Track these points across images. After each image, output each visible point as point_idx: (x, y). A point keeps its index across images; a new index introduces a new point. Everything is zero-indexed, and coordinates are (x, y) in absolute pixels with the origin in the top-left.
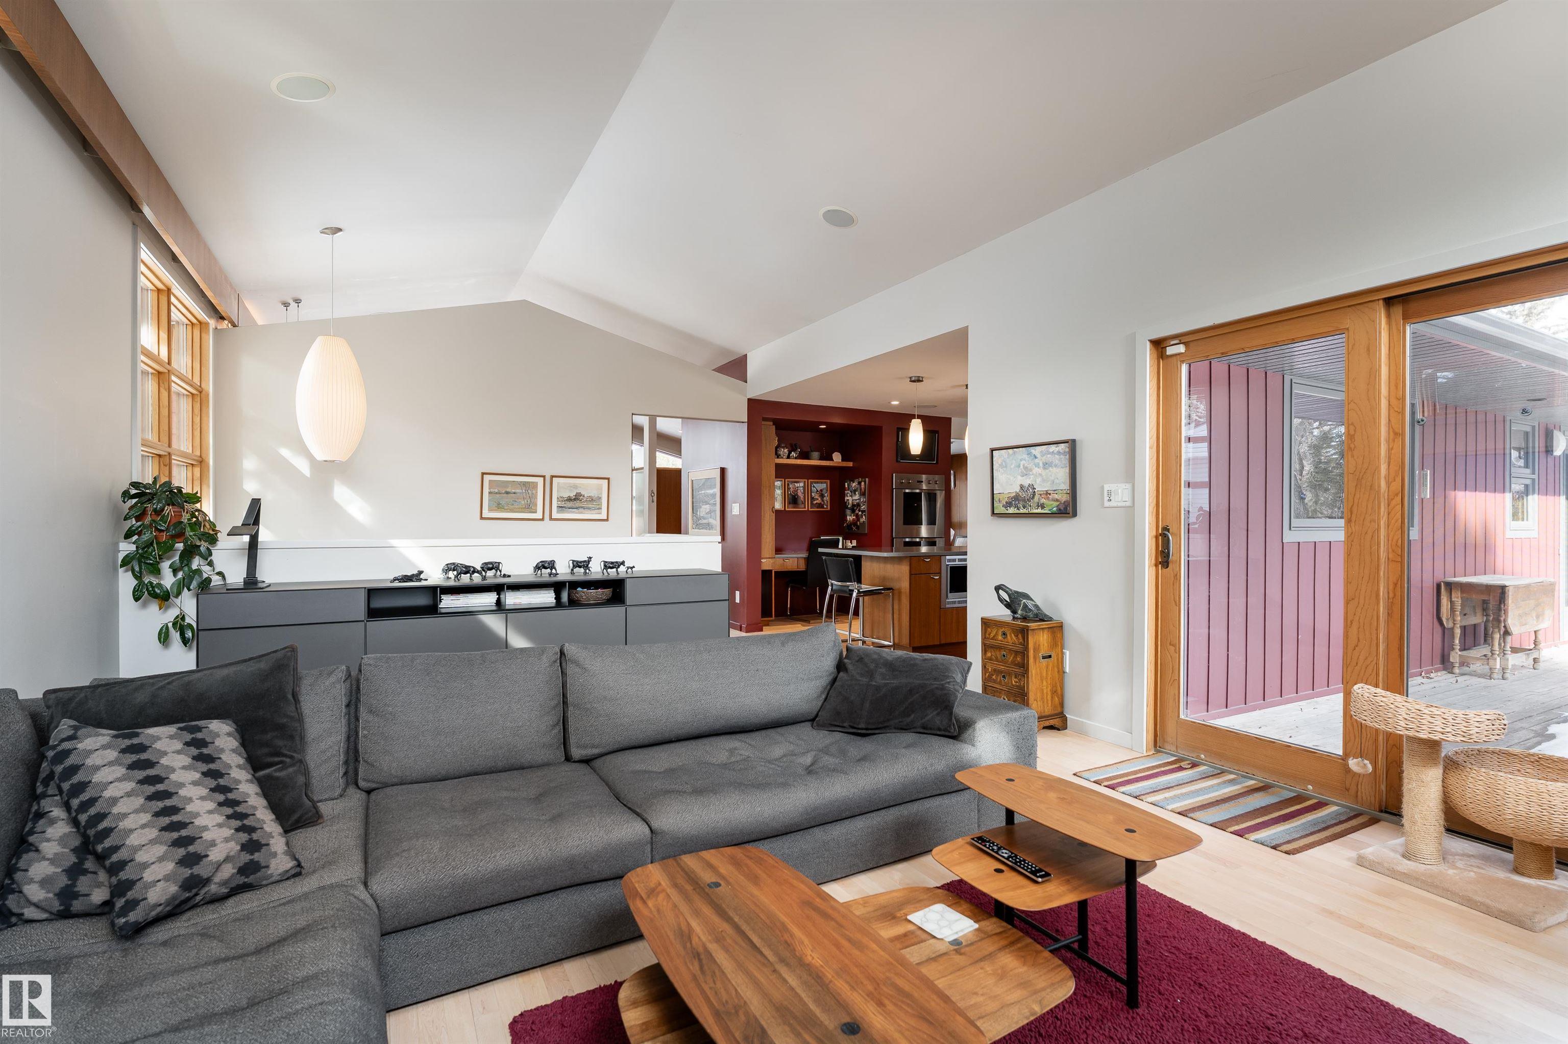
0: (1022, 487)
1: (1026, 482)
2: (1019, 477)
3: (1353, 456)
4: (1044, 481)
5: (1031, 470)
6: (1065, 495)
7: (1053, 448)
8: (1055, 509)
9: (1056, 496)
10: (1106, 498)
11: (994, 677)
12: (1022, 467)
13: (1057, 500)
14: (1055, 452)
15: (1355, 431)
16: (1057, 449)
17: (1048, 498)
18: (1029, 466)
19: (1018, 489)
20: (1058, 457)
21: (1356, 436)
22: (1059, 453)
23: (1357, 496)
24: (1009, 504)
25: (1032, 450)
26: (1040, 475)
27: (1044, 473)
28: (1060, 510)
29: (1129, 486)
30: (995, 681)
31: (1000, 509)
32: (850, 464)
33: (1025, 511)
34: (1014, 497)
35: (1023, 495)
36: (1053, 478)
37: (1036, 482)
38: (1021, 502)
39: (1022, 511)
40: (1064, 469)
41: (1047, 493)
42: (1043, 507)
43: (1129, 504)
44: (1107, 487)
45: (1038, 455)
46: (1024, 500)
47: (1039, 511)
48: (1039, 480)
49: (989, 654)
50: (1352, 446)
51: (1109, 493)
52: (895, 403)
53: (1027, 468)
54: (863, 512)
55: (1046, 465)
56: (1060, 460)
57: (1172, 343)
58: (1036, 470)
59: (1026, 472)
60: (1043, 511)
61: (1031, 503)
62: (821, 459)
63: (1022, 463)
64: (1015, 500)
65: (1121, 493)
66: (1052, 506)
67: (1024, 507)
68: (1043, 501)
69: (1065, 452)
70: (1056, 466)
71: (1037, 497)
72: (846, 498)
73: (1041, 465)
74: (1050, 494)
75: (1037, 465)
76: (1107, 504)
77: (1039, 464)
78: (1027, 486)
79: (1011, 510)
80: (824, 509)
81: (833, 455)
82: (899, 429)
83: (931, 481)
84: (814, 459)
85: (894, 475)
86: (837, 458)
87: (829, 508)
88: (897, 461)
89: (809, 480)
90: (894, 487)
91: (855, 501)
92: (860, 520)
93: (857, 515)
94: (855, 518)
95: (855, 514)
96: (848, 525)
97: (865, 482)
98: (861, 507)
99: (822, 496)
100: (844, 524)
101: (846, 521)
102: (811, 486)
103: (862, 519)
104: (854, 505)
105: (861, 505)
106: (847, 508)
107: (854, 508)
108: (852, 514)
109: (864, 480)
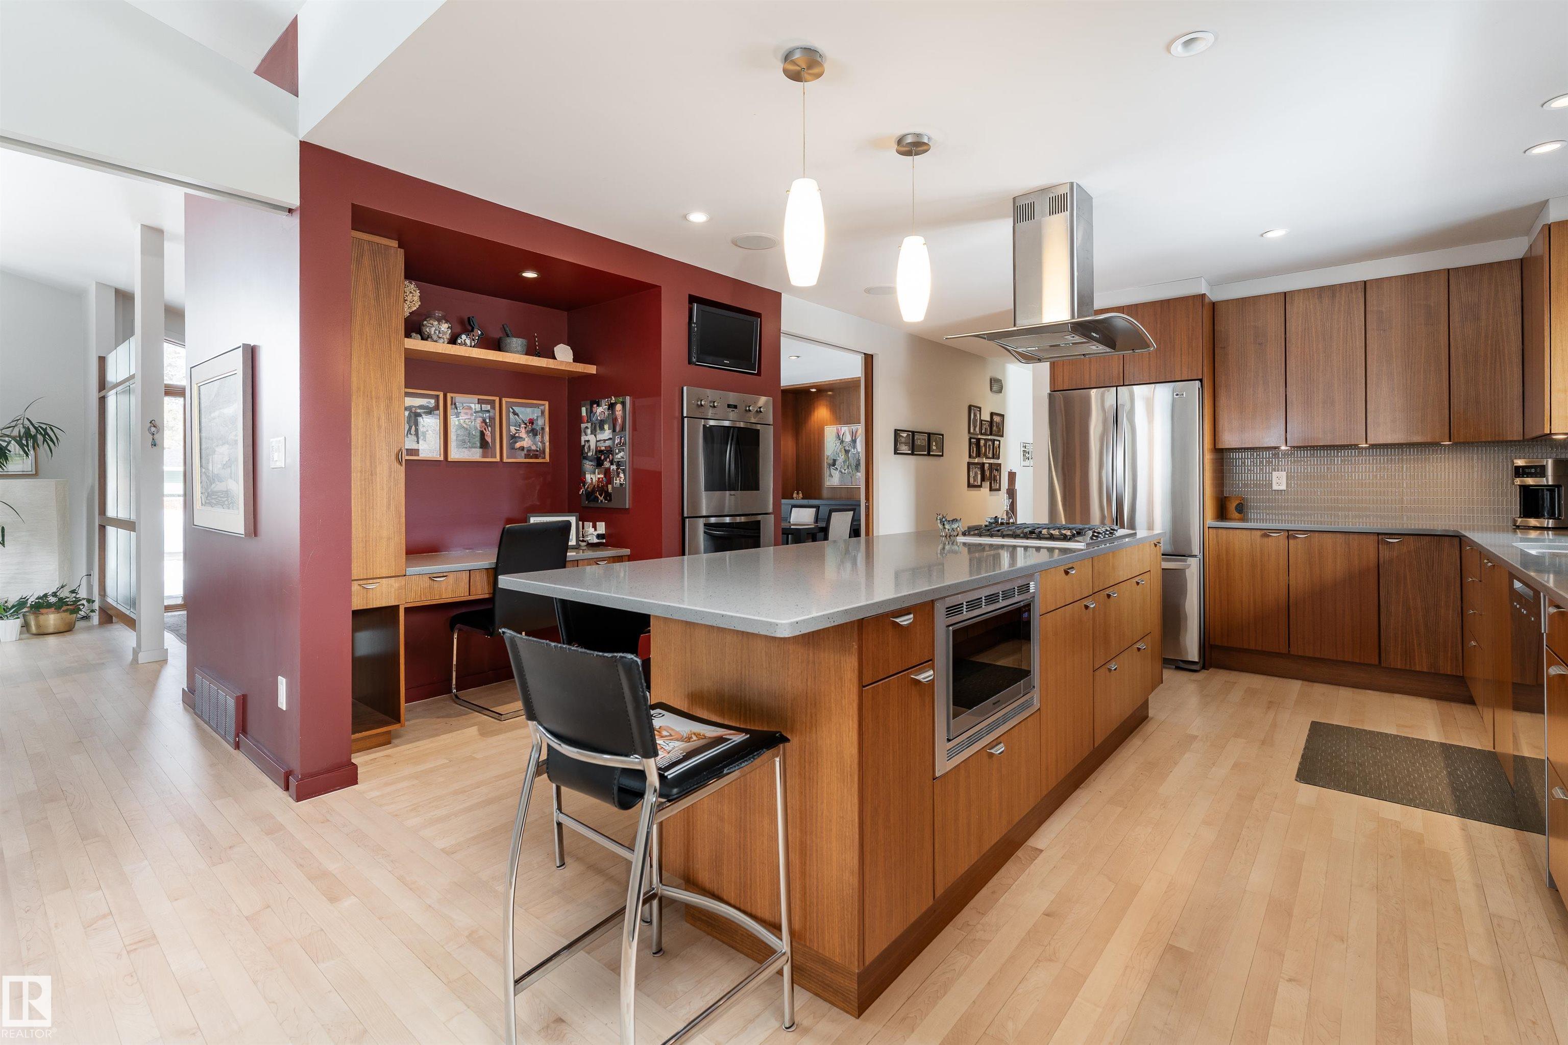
32: (592, 369)
52: (698, 218)
54: (621, 464)
62: (529, 353)
80: (540, 460)
81: (556, 349)
82: (692, 299)
83: (749, 407)
84: (515, 352)
85: (685, 388)
86: (564, 354)
87: (547, 459)
88: (690, 362)
89: (503, 399)
90: (685, 415)
91: (603, 444)
92: (615, 482)
93: (607, 472)
94: (602, 478)
95: (603, 470)
96: (589, 492)
97: (623, 404)
98: (617, 454)
99: (534, 432)
100: (580, 490)
101: (584, 483)
102: (508, 412)
103: (618, 479)
104: (601, 452)
105: (617, 451)
106: (586, 458)
107: (600, 458)
108: (597, 470)
109: (621, 400)
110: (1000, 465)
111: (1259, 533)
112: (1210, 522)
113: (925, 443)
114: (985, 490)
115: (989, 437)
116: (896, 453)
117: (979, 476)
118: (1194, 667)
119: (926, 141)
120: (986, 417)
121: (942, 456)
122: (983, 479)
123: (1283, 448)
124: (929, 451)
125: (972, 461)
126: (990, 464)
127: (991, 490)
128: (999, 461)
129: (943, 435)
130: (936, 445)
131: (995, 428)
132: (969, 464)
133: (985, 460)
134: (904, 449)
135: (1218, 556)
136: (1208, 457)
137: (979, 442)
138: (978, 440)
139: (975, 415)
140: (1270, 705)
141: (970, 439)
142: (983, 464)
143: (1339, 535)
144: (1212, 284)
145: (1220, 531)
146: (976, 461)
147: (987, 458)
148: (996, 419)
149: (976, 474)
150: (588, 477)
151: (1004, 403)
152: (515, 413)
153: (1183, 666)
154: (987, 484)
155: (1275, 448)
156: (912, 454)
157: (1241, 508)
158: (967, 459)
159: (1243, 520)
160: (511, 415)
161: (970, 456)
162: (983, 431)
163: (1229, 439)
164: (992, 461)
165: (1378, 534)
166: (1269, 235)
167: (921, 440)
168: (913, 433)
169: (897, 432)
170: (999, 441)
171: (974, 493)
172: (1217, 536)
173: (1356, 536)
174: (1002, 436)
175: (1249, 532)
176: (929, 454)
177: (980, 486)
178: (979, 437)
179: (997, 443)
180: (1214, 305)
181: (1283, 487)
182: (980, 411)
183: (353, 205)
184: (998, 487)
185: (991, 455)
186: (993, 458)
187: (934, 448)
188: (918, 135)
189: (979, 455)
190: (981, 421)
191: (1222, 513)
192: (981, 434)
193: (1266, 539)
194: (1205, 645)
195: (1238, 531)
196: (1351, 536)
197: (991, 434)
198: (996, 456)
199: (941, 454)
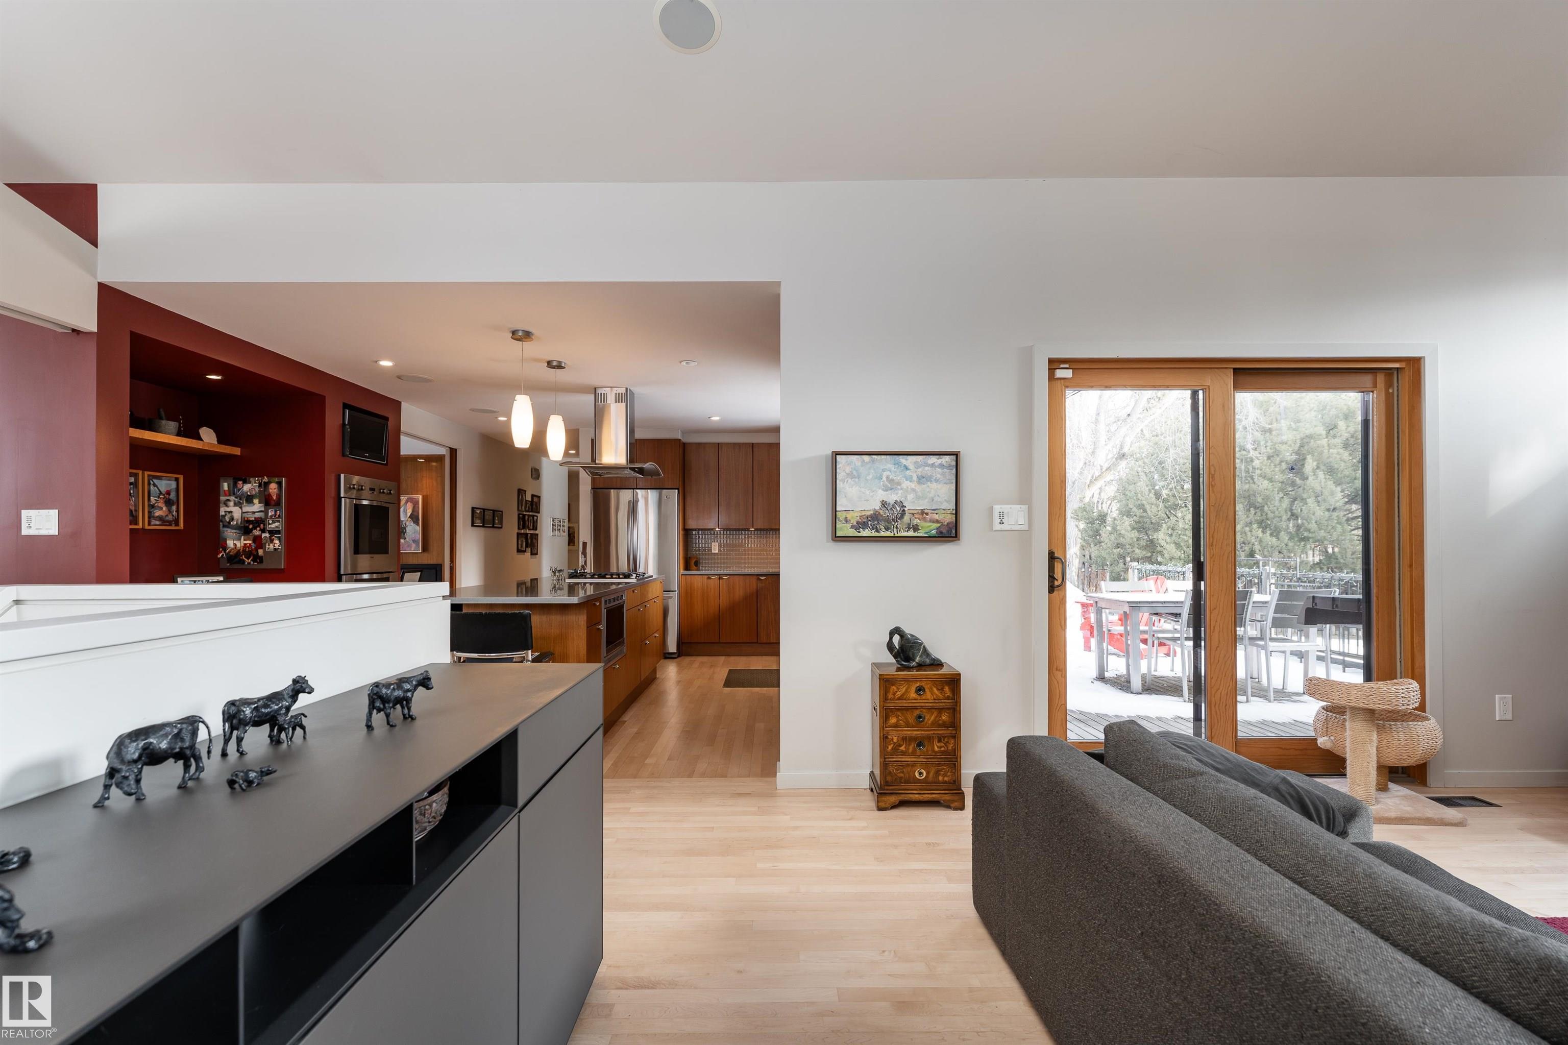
0: (884, 504)
1: (891, 498)
2: (880, 492)
3: (1213, 492)
4: (918, 498)
5: (899, 484)
6: (950, 516)
7: (933, 460)
8: (934, 532)
9: (936, 517)
10: (997, 520)
11: (903, 748)
12: (884, 479)
13: (937, 521)
14: (936, 464)
15: (1215, 471)
16: (939, 461)
17: (924, 519)
18: (897, 479)
19: (877, 506)
20: (939, 467)
21: (1215, 476)
22: (941, 466)
23: (1217, 525)
24: (861, 525)
25: (902, 459)
26: (913, 490)
27: (919, 488)
28: (941, 533)
29: (1025, 507)
30: (904, 753)
31: (845, 530)
32: (237, 451)
33: (888, 534)
34: (871, 516)
35: (885, 513)
36: (932, 495)
37: (906, 498)
38: (883, 523)
39: (883, 533)
40: (948, 486)
41: (923, 512)
42: (916, 529)
43: (1025, 527)
44: (997, 508)
45: (911, 467)
46: (887, 520)
47: (911, 533)
48: (911, 497)
49: (893, 720)
50: (1213, 483)
51: (1002, 515)
52: (386, 363)
53: (893, 480)
54: (272, 532)
55: (922, 479)
56: (943, 474)
57: (1062, 366)
58: (906, 484)
59: (892, 485)
60: (916, 534)
61: (899, 524)
62: (179, 434)
63: (885, 474)
64: (873, 520)
65: (1016, 517)
66: (928, 528)
67: (887, 529)
68: (916, 521)
69: (950, 466)
70: (937, 481)
71: (907, 518)
72: (223, 510)
73: (915, 478)
74: (927, 514)
75: (910, 479)
76: (997, 527)
77: (911, 477)
78: (892, 503)
79: (866, 533)
80: (173, 527)
81: (200, 431)
82: (346, 406)
83: (384, 490)
84: (169, 434)
85: (342, 476)
86: (208, 438)
87: (181, 526)
88: (343, 455)
89: (146, 472)
90: (342, 495)
91: (251, 516)
92: (267, 547)
93: (257, 539)
94: (250, 544)
95: (252, 538)
96: (231, 556)
97: (279, 484)
98: (269, 524)
99: (169, 503)
100: (218, 554)
101: (225, 547)
102: (149, 484)
103: (271, 544)
104: (249, 522)
105: (271, 522)
106: (228, 525)
107: (248, 527)
108: (243, 537)
109: (277, 480)
110: (538, 534)
111: (706, 577)
112: (682, 572)
113: (491, 518)
114: (528, 554)
115: (531, 514)
116: (473, 525)
117: (524, 544)
118: (674, 656)
119: (563, 365)
120: (529, 498)
121: (501, 528)
122: (527, 546)
123: (717, 529)
124: (493, 524)
125: (520, 531)
126: (532, 534)
127: (532, 554)
128: (537, 532)
129: (502, 512)
130: (498, 520)
131: (534, 506)
132: (518, 534)
133: (528, 532)
134: (478, 523)
135: (686, 590)
136: (681, 532)
137: (525, 518)
138: (524, 516)
139: (522, 497)
140: (711, 666)
141: (519, 515)
142: (527, 534)
143: (741, 576)
144: (683, 433)
145: (687, 576)
146: (522, 531)
147: (529, 529)
148: (535, 499)
149: (522, 541)
150: (230, 543)
151: (539, 487)
152: (155, 485)
153: (668, 656)
154: (529, 550)
155: (712, 529)
156: (483, 526)
157: (697, 564)
158: (516, 531)
159: (698, 570)
160: (152, 487)
161: (519, 528)
162: (527, 509)
163: (692, 524)
164: (532, 532)
165: (757, 575)
166: (712, 418)
167: (488, 515)
168: (484, 510)
169: (473, 509)
170: (537, 517)
171: (521, 557)
172: (686, 579)
173: (748, 577)
174: (539, 513)
175: (701, 576)
176: (493, 527)
177: (525, 551)
178: (525, 513)
179: (536, 518)
180: (684, 444)
181: (717, 551)
182: (525, 493)
183: (132, 333)
184: (536, 552)
185: (531, 528)
186: (533, 529)
187: (497, 521)
188: (560, 362)
189: (524, 528)
190: (526, 501)
191: (687, 567)
192: (526, 511)
193: (709, 580)
194: (680, 643)
195: (696, 576)
196: (746, 577)
197: (532, 511)
198: (535, 528)
199: (500, 526)
